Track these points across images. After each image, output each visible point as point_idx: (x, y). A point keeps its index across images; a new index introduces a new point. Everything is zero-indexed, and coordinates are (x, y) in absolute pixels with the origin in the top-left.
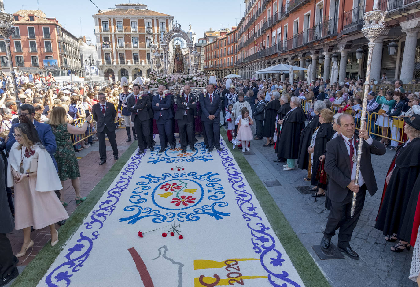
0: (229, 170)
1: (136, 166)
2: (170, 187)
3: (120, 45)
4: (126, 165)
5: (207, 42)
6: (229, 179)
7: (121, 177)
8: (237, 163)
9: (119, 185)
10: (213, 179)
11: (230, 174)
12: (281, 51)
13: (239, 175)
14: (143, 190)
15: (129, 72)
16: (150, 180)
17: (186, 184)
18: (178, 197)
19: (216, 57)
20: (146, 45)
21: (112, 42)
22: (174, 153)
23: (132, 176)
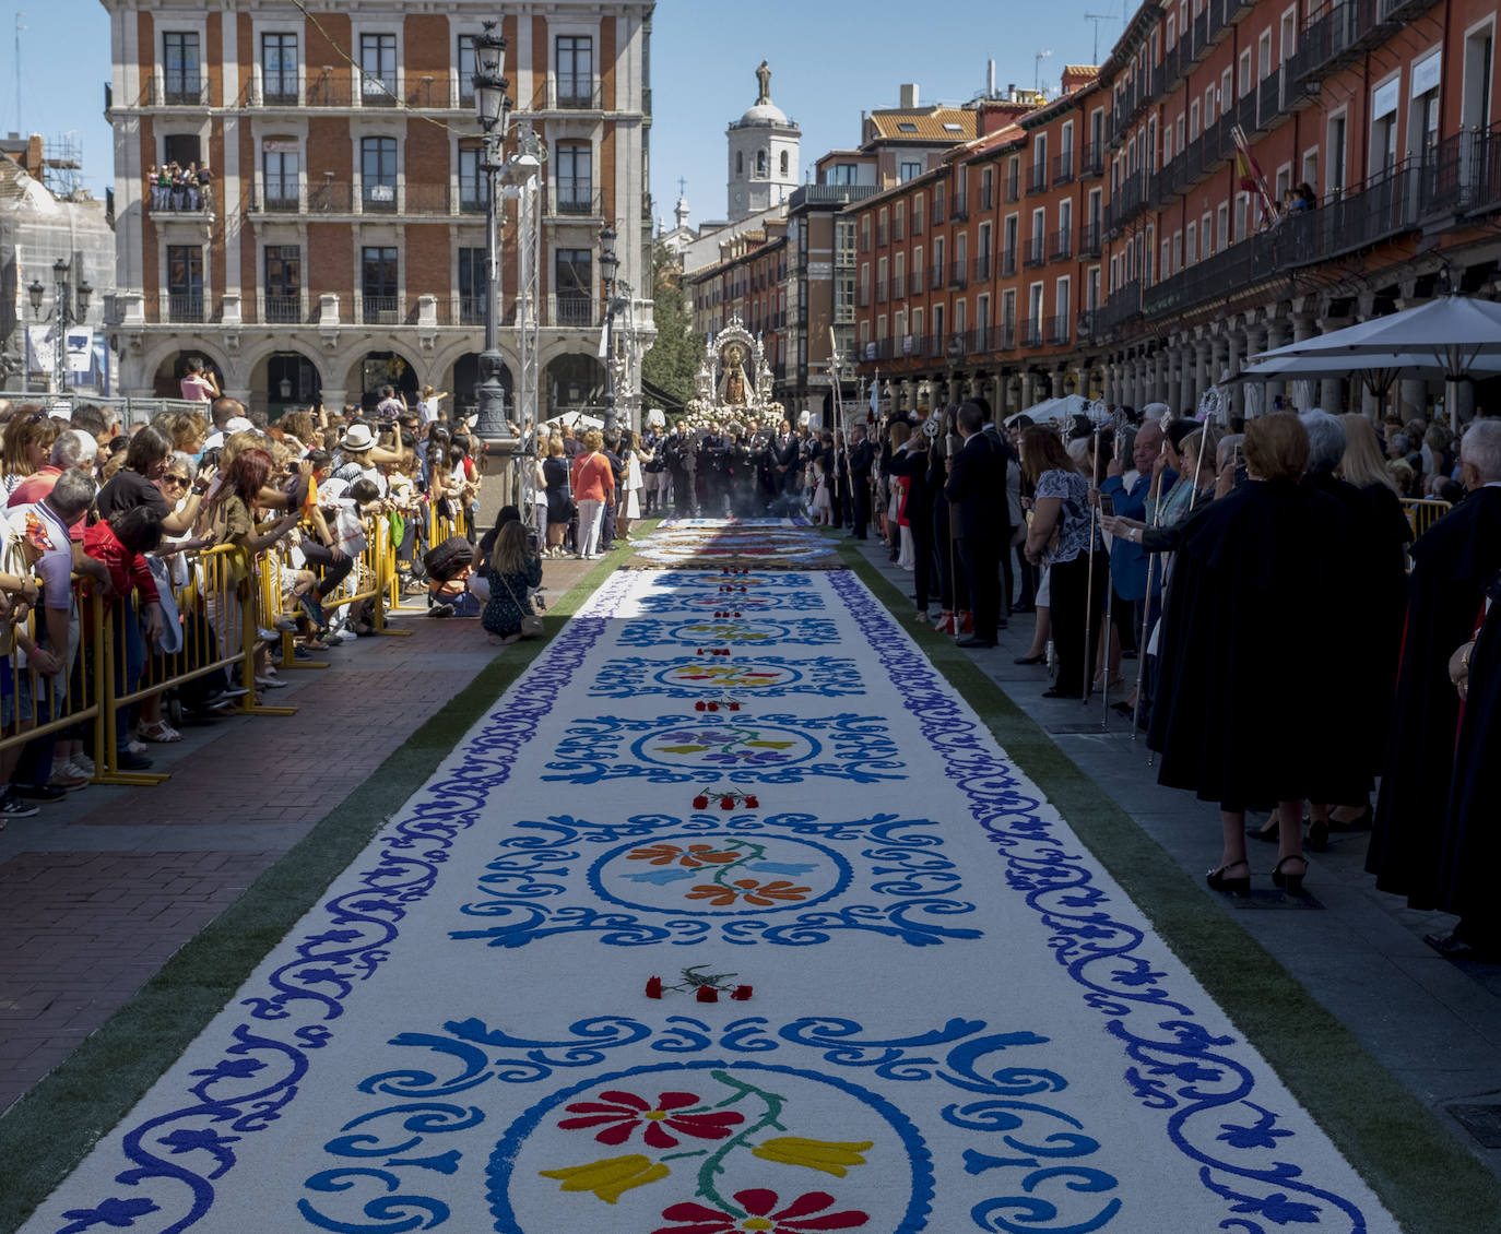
0: (1124, 1011)
1: (363, 958)
2: (641, 1116)
3: (274, 193)
4: (285, 952)
5: (879, 178)
6: (1132, 1075)
7: (241, 1032)
8: (1187, 959)
9: (222, 1090)
10: (999, 1075)
11: (1135, 1045)
12: (1447, 212)
13: (1213, 1049)
14: (413, 1135)
15: (324, 378)
16: (476, 1061)
17: (775, 1102)
18: (715, 1197)
19: (948, 282)
20: (455, 193)
21: (218, 170)
22: (661, 879)
23: (330, 1025)
